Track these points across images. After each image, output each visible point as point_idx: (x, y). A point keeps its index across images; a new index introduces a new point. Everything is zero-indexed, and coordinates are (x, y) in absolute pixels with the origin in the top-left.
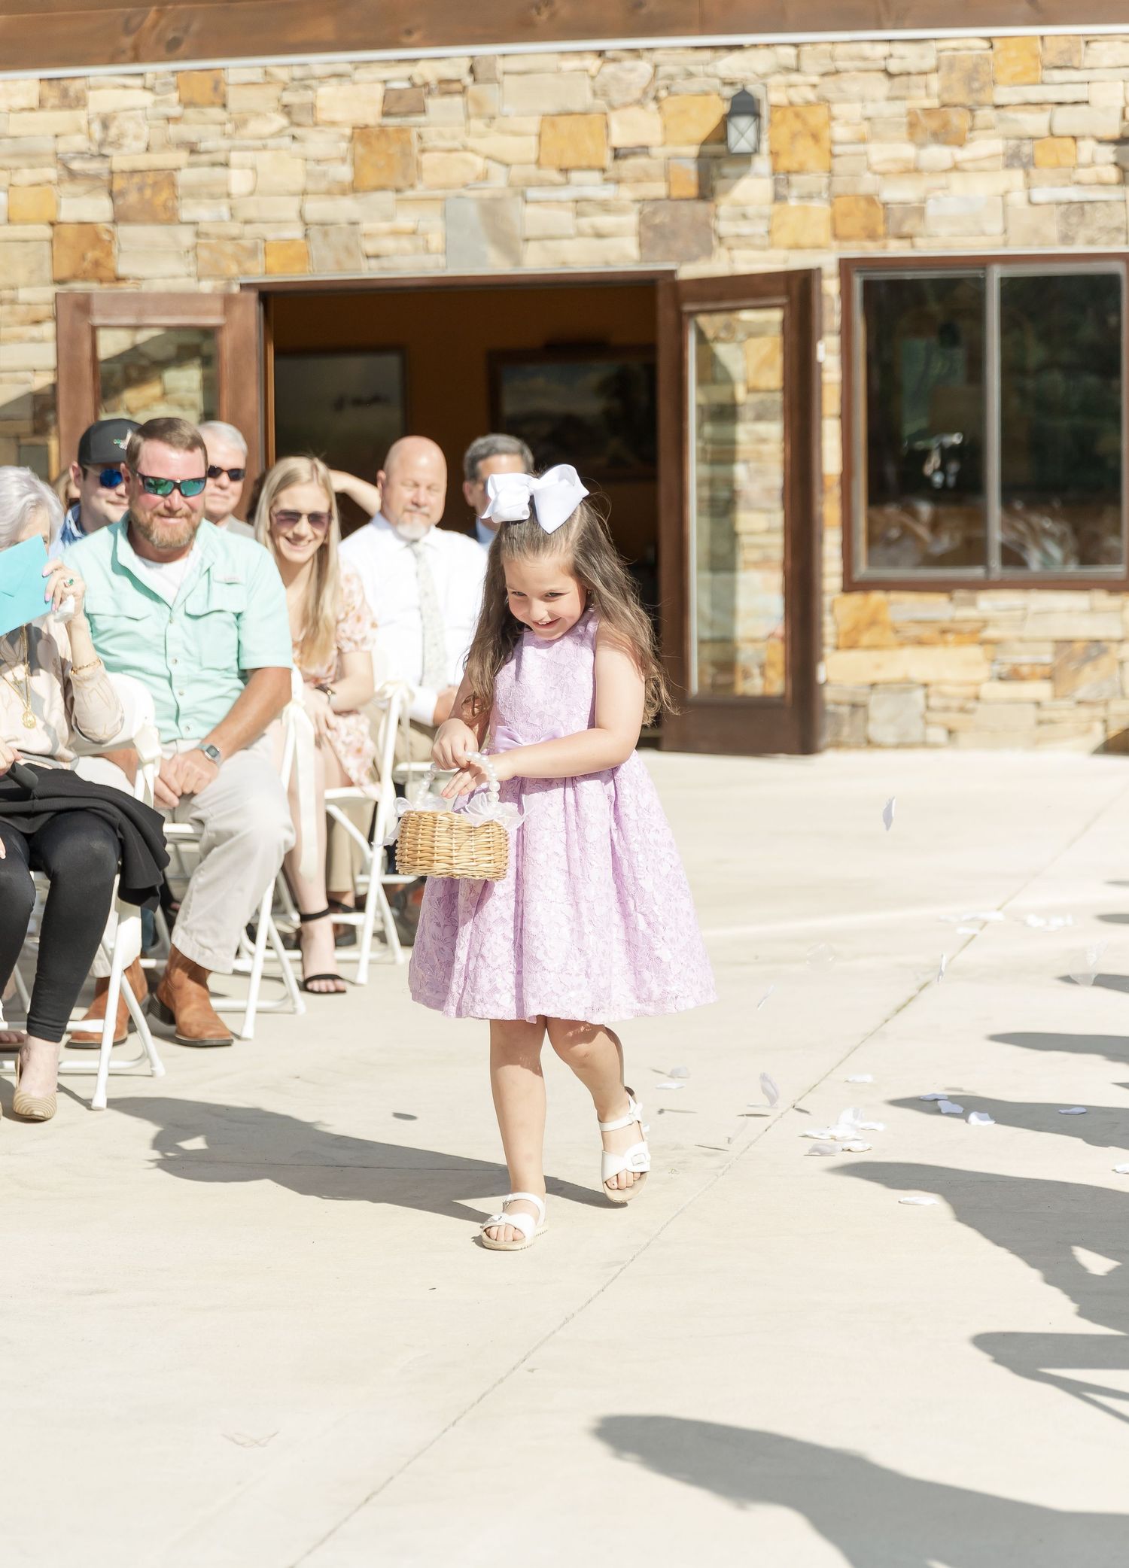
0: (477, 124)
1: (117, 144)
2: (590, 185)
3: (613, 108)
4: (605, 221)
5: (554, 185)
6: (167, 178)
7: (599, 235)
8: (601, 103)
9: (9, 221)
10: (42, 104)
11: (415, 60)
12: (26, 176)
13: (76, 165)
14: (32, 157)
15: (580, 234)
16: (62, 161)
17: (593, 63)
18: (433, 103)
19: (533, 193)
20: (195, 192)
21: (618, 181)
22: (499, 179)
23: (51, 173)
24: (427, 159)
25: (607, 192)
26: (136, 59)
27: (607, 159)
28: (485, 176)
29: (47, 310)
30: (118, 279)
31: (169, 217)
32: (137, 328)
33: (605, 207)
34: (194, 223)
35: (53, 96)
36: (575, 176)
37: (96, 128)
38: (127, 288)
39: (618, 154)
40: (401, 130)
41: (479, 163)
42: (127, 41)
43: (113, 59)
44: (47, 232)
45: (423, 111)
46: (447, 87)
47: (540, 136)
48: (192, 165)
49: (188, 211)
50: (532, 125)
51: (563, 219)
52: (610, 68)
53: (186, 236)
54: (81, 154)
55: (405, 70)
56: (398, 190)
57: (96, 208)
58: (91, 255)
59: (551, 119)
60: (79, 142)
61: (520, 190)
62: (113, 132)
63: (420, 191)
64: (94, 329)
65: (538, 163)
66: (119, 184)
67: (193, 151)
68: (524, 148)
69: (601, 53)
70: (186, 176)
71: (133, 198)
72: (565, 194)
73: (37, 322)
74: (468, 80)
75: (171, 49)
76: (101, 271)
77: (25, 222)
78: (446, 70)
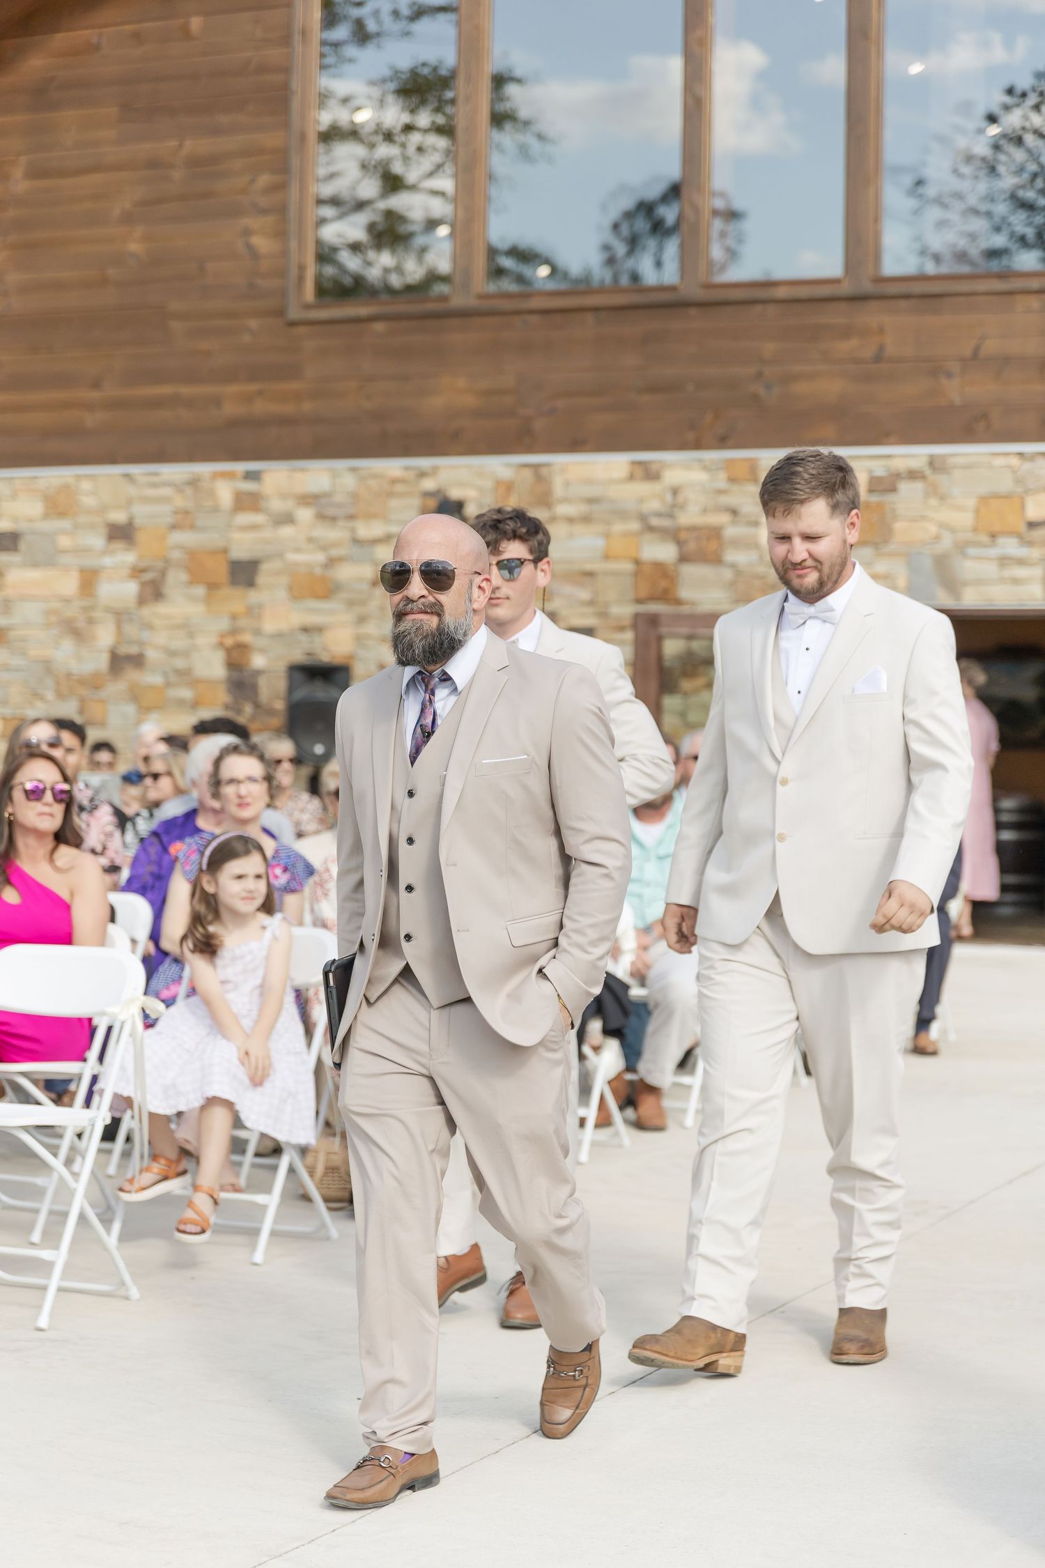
0: (933, 502)
1: (682, 507)
2: (1010, 546)
3: (1028, 492)
4: (1021, 572)
5: (985, 546)
6: (715, 533)
7: (1016, 581)
8: (1020, 490)
9: (607, 557)
10: (631, 477)
11: (889, 457)
12: (618, 527)
13: (655, 522)
14: (623, 515)
15: (1002, 580)
16: (643, 518)
17: (1015, 461)
18: (904, 487)
19: (972, 551)
20: (737, 543)
21: (1030, 544)
22: (947, 542)
23: (635, 526)
24: (899, 526)
25: (1023, 552)
26: (698, 445)
27: (1022, 528)
28: (937, 538)
29: (627, 622)
30: (678, 602)
31: (717, 560)
32: (690, 637)
33: (1021, 562)
34: (733, 566)
35: (639, 472)
36: (1001, 540)
37: (669, 498)
38: (685, 609)
39: (1032, 525)
40: (880, 506)
41: (933, 529)
42: (690, 436)
43: (682, 446)
44: (628, 567)
45: (893, 489)
46: (913, 475)
47: (977, 511)
48: (734, 523)
49: (731, 556)
50: (971, 502)
51: (991, 569)
52: (1027, 466)
53: (727, 574)
54: (659, 515)
55: (883, 462)
56: (876, 545)
57: (665, 552)
58: (663, 584)
59: (984, 500)
60: (655, 505)
61: (961, 548)
62: (680, 499)
63: (892, 547)
64: (660, 639)
65: (975, 530)
66: (683, 535)
67: (734, 512)
68: (964, 519)
69: (1021, 455)
70: (730, 532)
71: (691, 546)
72: (994, 552)
73: (621, 629)
74: (928, 472)
75: (723, 442)
76: (667, 596)
77: (617, 558)
78: (914, 464)
